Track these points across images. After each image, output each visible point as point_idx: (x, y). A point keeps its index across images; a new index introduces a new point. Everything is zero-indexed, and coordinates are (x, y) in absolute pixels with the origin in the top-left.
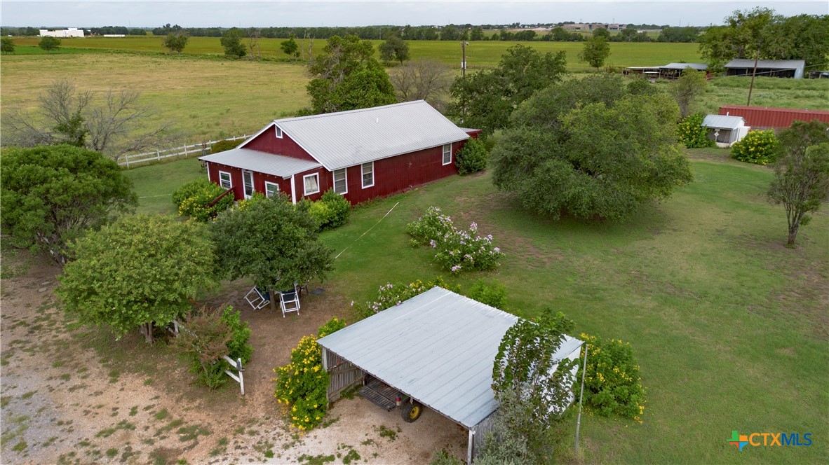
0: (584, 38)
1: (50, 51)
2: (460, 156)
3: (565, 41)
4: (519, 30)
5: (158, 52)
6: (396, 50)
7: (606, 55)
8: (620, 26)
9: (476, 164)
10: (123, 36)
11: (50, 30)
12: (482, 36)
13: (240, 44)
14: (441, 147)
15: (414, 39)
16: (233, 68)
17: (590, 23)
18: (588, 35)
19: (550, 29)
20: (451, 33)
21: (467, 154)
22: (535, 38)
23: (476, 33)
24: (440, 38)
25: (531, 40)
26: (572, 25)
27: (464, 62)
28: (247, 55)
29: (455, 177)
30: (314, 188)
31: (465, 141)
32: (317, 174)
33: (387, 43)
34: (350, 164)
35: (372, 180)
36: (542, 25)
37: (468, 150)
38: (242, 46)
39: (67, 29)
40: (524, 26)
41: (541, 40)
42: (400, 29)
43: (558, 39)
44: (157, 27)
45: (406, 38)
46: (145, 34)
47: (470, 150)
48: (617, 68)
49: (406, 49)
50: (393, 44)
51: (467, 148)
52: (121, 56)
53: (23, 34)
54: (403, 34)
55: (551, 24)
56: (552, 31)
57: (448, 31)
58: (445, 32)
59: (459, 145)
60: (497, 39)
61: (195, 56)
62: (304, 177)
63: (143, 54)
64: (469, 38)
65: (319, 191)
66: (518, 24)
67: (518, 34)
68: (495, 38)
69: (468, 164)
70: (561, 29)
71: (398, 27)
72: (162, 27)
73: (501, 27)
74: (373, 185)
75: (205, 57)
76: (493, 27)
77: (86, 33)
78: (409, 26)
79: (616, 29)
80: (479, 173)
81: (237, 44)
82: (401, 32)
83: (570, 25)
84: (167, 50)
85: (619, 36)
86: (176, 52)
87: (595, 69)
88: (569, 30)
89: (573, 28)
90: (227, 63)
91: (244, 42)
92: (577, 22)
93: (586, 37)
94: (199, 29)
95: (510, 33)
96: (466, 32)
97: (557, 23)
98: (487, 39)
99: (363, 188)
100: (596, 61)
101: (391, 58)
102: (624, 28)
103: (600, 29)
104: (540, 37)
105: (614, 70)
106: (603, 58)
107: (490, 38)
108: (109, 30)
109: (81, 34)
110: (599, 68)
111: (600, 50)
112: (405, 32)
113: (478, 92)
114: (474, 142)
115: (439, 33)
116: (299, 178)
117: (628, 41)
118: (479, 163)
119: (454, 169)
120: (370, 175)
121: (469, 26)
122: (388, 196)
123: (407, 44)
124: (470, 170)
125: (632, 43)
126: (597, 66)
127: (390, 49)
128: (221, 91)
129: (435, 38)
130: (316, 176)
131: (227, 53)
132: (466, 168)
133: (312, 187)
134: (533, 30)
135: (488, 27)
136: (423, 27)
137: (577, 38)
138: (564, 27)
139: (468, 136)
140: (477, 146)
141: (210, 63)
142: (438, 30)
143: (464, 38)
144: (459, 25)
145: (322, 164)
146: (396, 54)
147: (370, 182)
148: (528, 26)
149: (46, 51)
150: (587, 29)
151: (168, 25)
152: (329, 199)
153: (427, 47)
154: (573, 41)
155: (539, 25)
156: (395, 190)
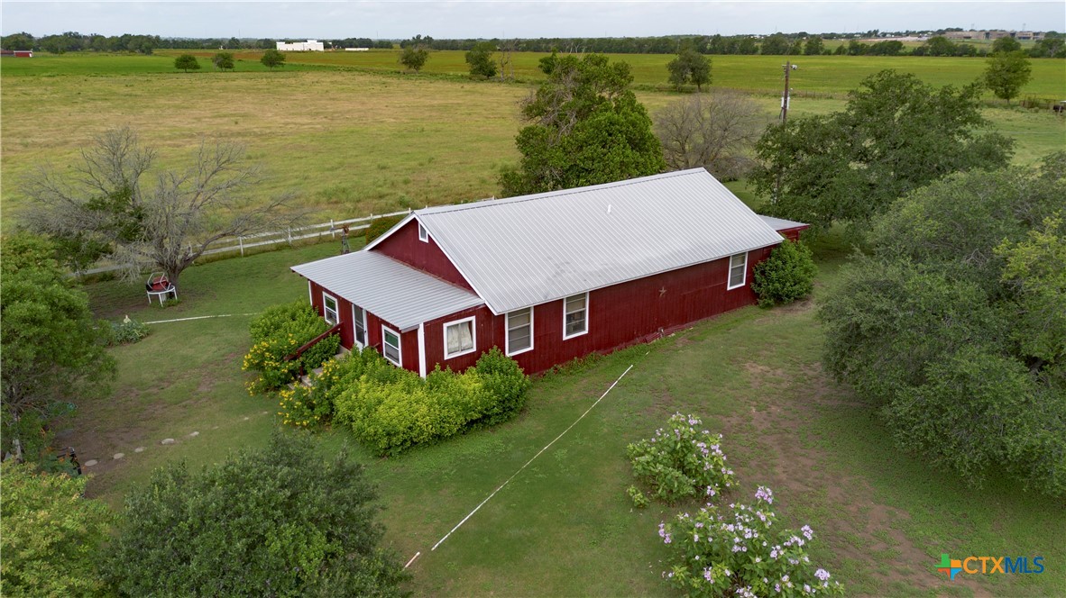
0: (978, 52)
1: (273, 68)
2: (763, 273)
3: (948, 55)
4: (877, 40)
5: (393, 69)
6: (693, 70)
7: (1025, 80)
8: (1035, 34)
9: (790, 289)
10: (367, 49)
11: (288, 42)
12: (822, 48)
13: (490, 60)
14: (726, 259)
15: (724, 53)
16: (473, 92)
17: (988, 29)
18: (985, 47)
19: (925, 38)
20: (777, 45)
21: (776, 269)
22: (901, 51)
23: (813, 45)
24: (760, 51)
25: (896, 55)
26: (959, 33)
27: (786, 97)
28: (498, 75)
29: (750, 310)
30: (464, 345)
31: (776, 246)
32: (473, 318)
33: (681, 59)
34: (540, 299)
35: (584, 322)
36: (913, 34)
37: (779, 263)
38: (492, 63)
39: (306, 41)
40: (884, 35)
41: (911, 54)
42: (706, 40)
43: (937, 53)
44: (406, 39)
45: (713, 52)
46: (391, 47)
47: (784, 263)
48: (1042, 102)
49: (707, 68)
50: (690, 61)
51: (778, 258)
52: (348, 75)
53: (260, 47)
54: (709, 46)
55: (927, 32)
56: (929, 41)
57: (774, 42)
58: (769, 43)
59: (761, 257)
60: (844, 53)
61: (434, 76)
62: (445, 325)
63: (376, 73)
64: (803, 52)
65: (474, 349)
66: (876, 32)
67: (875, 46)
68: (840, 51)
69: (777, 290)
70: (943, 39)
71: (704, 38)
72: (411, 39)
73: (850, 36)
74: (586, 332)
75: (446, 78)
76: (839, 36)
77: (326, 46)
78: (718, 35)
79: (1029, 38)
80: (798, 306)
81: (486, 61)
82: (706, 43)
83: (955, 33)
84: (403, 68)
85: (1035, 49)
86: (413, 70)
87: (1004, 101)
88: (955, 40)
89: (959, 37)
90: (468, 86)
91: (495, 57)
92: (967, 28)
93: (981, 51)
94: (454, 41)
95: (863, 45)
96: (798, 44)
97: (935, 29)
98: (828, 53)
99: (565, 338)
100: (1006, 90)
101: (684, 80)
102: (1041, 37)
103: (1005, 39)
104: (909, 51)
105: (1037, 105)
106: (1018, 84)
107: (833, 52)
108: (352, 43)
109: (320, 47)
110: (1011, 100)
111: (1014, 72)
112: (713, 43)
113: (807, 151)
114: (791, 248)
115: (760, 44)
116: (434, 329)
117: (1049, 56)
118: (797, 286)
119: (749, 296)
120: (582, 313)
121: (803, 34)
122: (615, 349)
123: (709, 61)
124: (779, 299)
125: (1056, 60)
126: (1007, 96)
127: (684, 67)
128: (440, 126)
129: (754, 52)
130: (470, 323)
131: (473, 72)
132: (774, 296)
133: (459, 342)
134: (899, 39)
135: (831, 36)
136: (738, 36)
137: (968, 52)
138: (948, 35)
139: (780, 238)
140: (797, 255)
141: (449, 86)
142: (759, 41)
143: (795, 52)
144: (790, 33)
145: (483, 299)
146: (693, 75)
147: (581, 327)
148: (892, 34)
149: (269, 68)
150: (983, 38)
151: (419, 37)
152: (489, 370)
153: (741, 64)
154: (961, 55)
155: (908, 34)
156: (629, 338)
